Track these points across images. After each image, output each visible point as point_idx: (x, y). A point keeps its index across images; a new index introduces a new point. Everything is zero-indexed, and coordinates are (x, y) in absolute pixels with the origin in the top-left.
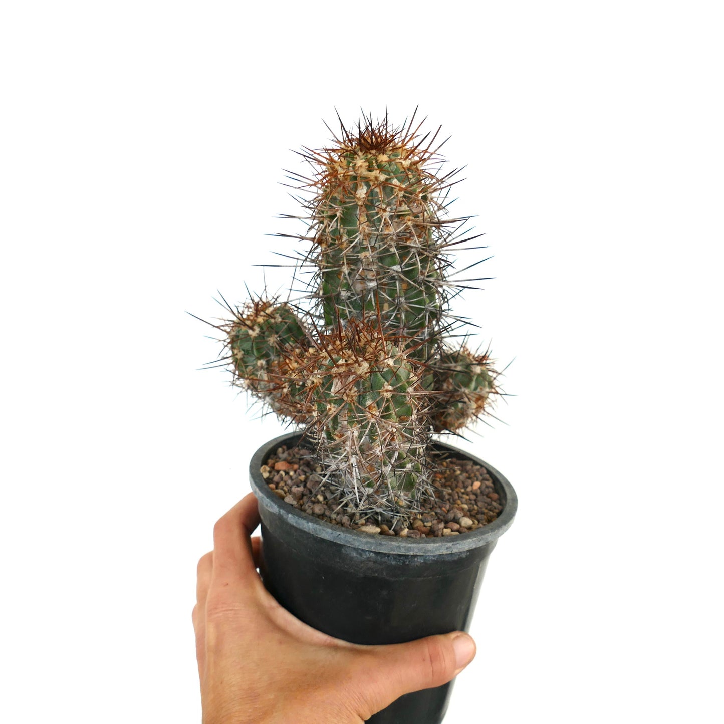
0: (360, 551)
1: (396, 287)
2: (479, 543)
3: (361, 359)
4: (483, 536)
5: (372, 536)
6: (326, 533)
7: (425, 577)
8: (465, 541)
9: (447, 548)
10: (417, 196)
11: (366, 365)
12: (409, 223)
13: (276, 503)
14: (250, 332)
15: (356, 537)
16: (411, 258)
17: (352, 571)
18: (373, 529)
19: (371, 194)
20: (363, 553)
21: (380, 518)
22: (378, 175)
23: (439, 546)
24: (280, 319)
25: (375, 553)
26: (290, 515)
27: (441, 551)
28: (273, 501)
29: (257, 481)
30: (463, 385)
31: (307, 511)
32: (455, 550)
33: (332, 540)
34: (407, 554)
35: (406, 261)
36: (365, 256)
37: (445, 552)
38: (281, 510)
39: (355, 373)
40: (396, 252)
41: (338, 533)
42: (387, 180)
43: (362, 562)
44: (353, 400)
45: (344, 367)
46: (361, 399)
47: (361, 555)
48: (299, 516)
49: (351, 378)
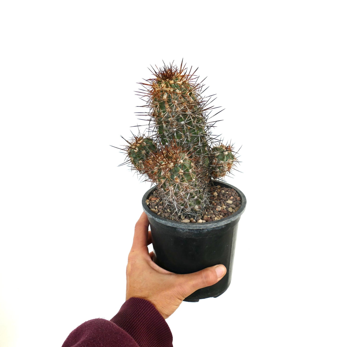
0: (183, 229)
1: (184, 129)
2: (228, 222)
3: (170, 162)
4: (229, 219)
5: (186, 223)
6: (169, 224)
7: (209, 236)
8: (221, 222)
9: (215, 225)
10: (187, 94)
11: (172, 164)
12: (185, 105)
13: (151, 214)
14: (135, 150)
15: (180, 225)
16: (188, 118)
17: (181, 236)
18: (187, 221)
19: (169, 97)
20: (184, 230)
21: (190, 216)
22: (170, 89)
23: (212, 225)
24: (145, 144)
25: (188, 229)
26: (156, 218)
27: (213, 226)
28: (150, 213)
29: (144, 206)
30: (221, 160)
31: (162, 216)
32: (218, 226)
33: (172, 226)
34: (200, 229)
35: (186, 119)
36: (171, 120)
37: (214, 227)
38: (153, 217)
39: (168, 167)
40: (182, 117)
41: (174, 223)
42: (174, 91)
43: (184, 233)
44: (169, 177)
45: (164, 165)
46: (172, 176)
47: (183, 230)
48: (159, 218)
49: (168, 169)
